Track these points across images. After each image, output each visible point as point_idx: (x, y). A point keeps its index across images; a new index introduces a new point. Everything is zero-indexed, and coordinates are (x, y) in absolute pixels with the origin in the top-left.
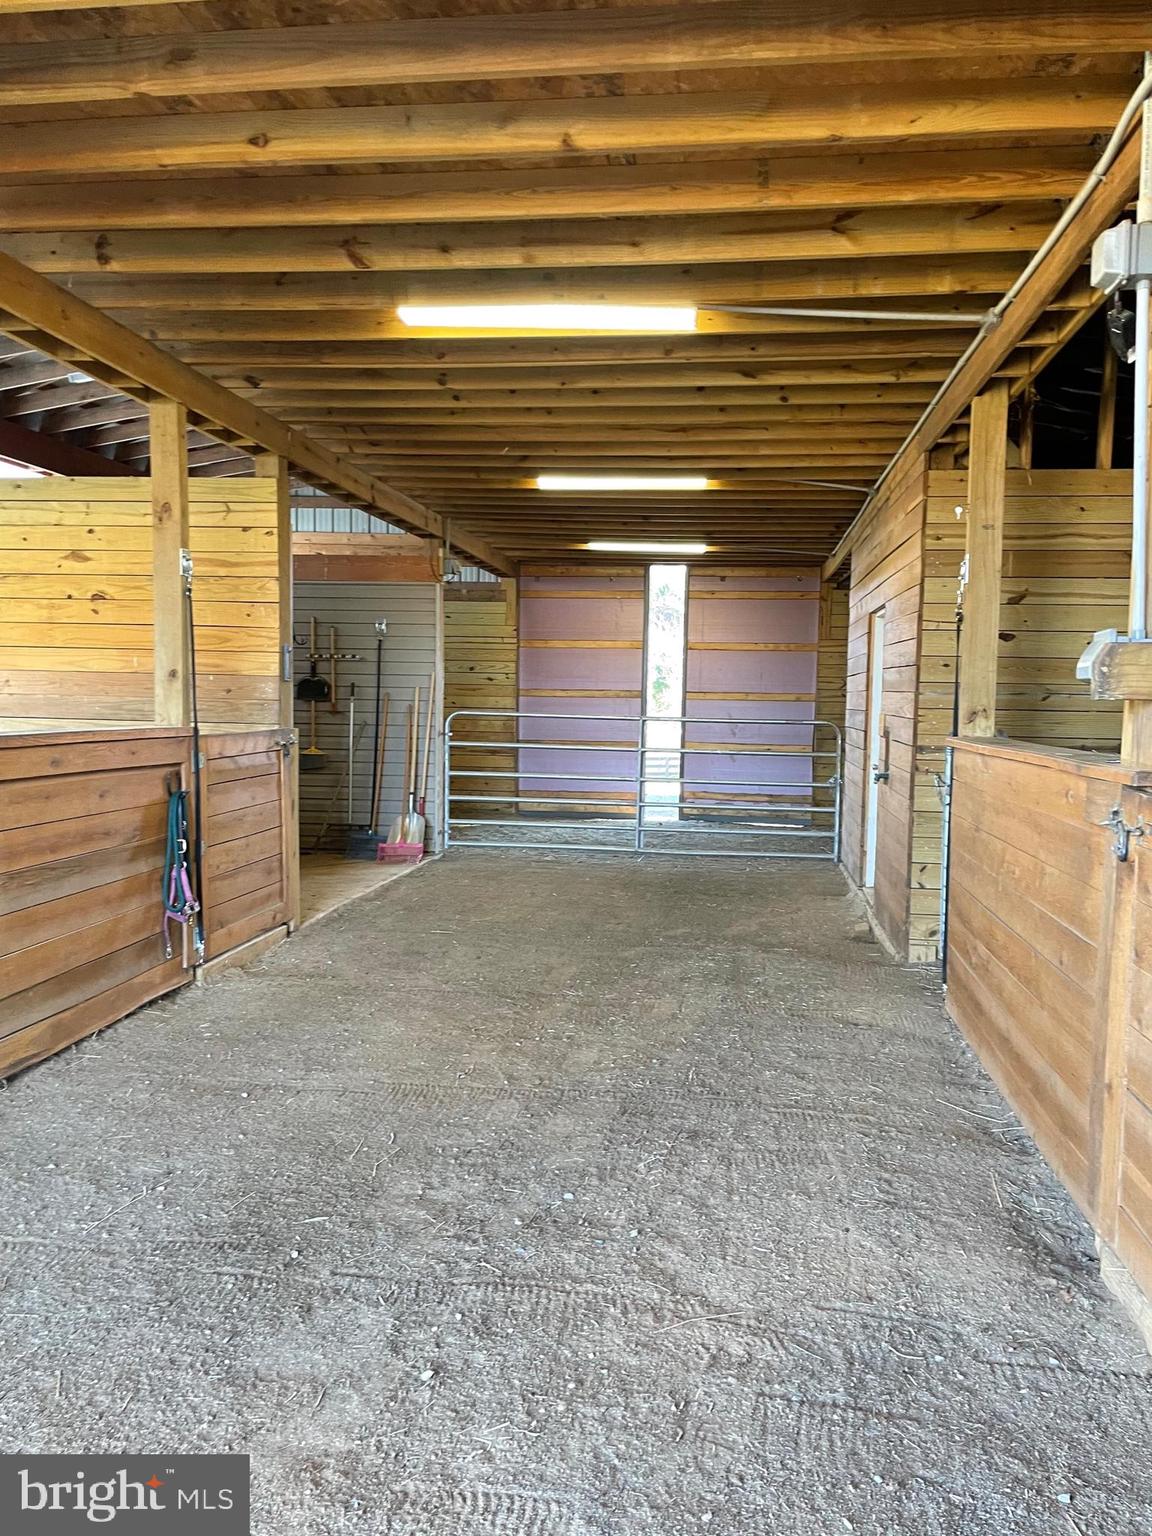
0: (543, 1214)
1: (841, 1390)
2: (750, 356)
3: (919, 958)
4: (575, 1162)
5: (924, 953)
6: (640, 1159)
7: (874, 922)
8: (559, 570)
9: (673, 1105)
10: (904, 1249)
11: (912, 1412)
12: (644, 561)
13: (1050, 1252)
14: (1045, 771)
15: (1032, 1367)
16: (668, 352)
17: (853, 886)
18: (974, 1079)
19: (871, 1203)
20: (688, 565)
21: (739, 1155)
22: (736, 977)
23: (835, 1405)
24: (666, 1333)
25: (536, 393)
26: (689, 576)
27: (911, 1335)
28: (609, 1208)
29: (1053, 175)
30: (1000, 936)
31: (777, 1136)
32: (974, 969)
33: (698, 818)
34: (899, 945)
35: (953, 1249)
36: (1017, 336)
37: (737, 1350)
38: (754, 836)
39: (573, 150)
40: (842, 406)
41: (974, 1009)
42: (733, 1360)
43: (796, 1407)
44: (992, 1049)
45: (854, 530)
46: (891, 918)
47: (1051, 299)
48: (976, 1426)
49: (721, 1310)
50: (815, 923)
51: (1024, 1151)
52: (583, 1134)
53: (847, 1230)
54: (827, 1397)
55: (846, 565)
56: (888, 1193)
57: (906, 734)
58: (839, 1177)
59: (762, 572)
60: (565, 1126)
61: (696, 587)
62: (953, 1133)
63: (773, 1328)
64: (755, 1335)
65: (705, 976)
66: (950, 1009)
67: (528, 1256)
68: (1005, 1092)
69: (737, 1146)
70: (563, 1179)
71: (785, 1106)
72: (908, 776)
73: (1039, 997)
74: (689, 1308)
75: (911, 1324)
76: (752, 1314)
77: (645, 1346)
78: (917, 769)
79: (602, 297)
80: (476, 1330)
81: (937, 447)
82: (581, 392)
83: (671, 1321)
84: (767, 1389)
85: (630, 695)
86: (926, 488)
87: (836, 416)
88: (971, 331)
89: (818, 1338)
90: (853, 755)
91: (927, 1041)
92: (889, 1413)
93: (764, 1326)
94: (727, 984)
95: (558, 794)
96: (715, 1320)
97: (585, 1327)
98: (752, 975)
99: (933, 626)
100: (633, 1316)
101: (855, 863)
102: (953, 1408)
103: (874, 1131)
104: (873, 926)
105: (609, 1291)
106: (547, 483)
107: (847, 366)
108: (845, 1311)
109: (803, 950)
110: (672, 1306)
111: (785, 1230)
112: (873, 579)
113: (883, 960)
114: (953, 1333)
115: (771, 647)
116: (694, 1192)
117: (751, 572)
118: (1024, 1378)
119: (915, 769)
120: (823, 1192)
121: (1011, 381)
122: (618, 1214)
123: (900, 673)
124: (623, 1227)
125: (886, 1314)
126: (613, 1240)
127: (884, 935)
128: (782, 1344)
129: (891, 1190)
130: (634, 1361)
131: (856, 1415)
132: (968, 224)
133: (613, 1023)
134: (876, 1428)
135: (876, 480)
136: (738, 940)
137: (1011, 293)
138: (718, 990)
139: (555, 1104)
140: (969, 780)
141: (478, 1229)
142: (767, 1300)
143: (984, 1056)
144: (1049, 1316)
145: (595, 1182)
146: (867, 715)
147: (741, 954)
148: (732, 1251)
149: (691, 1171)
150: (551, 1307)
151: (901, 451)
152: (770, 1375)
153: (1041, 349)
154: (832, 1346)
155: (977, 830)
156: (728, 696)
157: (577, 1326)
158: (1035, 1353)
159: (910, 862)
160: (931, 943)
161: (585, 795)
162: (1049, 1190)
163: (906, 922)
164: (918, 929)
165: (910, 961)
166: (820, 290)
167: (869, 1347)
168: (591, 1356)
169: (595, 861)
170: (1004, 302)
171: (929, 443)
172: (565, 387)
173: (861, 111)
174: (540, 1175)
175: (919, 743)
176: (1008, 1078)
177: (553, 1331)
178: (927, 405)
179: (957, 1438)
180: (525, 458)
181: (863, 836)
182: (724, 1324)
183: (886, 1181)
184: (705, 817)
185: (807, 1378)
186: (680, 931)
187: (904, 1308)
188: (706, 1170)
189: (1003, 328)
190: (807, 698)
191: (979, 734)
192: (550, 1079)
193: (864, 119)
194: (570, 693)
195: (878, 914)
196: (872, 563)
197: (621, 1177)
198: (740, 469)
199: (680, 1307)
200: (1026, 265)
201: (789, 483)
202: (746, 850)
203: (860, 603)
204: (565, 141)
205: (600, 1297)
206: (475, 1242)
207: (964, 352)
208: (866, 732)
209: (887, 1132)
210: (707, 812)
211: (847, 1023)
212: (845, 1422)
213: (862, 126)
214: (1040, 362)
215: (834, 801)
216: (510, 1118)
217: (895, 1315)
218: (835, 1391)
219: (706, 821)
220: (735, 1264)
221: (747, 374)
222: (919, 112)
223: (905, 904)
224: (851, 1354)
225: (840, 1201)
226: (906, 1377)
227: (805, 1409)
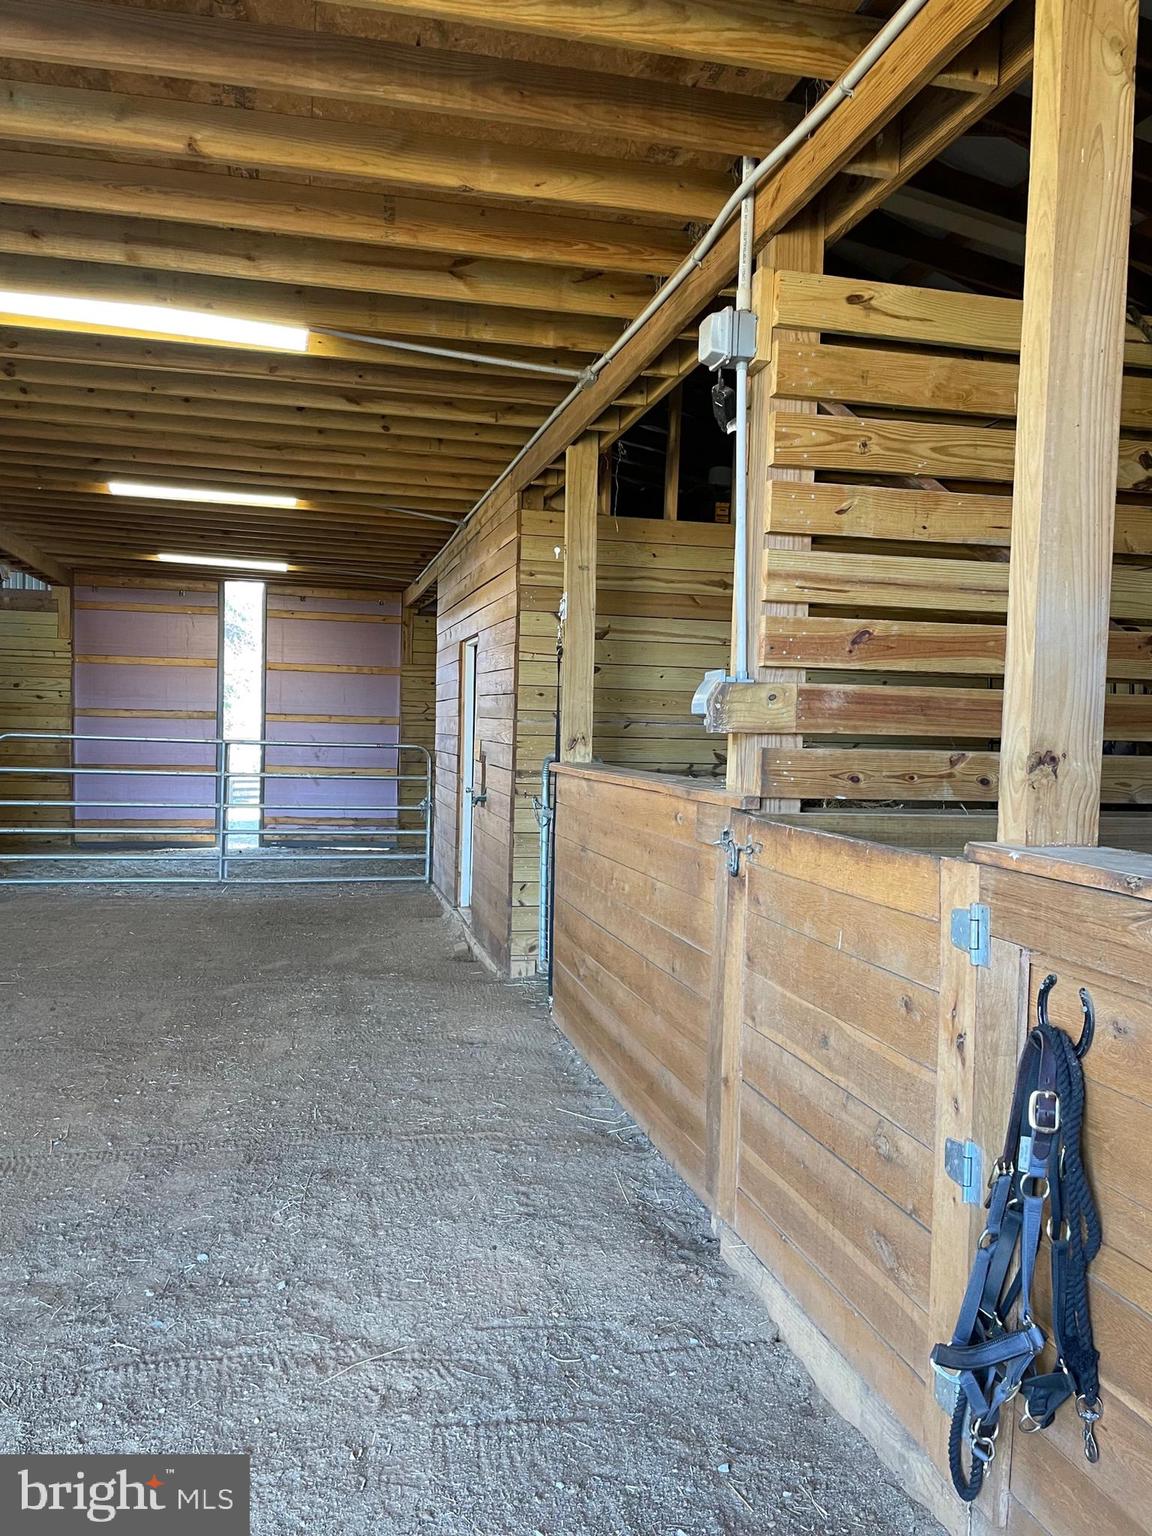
0: (177, 1281)
1: (513, 1405)
2: (356, 383)
3: (520, 974)
4: (203, 1220)
5: (525, 967)
6: (275, 1208)
7: (473, 941)
8: (121, 580)
9: (300, 1146)
10: (549, 1257)
11: (579, 1414)
12: (220, 576)
13: (675, 1240)
14: (655, 795)
15: (675, 1350)
16: (272, 370)
17: (448, 907)
18: (586, 1085)
19: (513, 1218)
20: (266, 583)
21: (377, 1188)
22: (347, 1008)
23: (508, 1422)
24: (331, 1382)
25: (119, 394)
26: (267, 594)
27: (566, 1339)
28: (248, 1263)
29: (653, 254)
30: (610, 949)
31: (413, 1164)
32: (582, 980)
33: (280, 844)
34: (500, 962)
35: (594, 1251)
36: (614, 394)
37: (405, 1386)
38: (342, 860)
39: (199, 156)
40: (440, 441)
41: (582, 1018)
42: (403, 1396)
43: (472, 1431)
44: (602, 1054)
45: (440, 559)
46: (492, 936)
47: (647, 365)
48: (637, 1415)
49: (383, 1348)
50: (415, 946)
51: (639, 1148)
52: (208, 1189)
53: (495, 1248)
54: (500, 1415)
55: (432, 591)
56: (527, 1205)
57: (506, 759)
58: (479, 1197)
59: (344, 594)
60: (185, 1183)
61: (276, 605)
62: (577, 1140)
63: (437, 1357)
64: (422, 1367)
65: (314, 1009)
66: (557, 1019)
67: (167, 1328)
68: (618, 1095)
69: (374, 1179)
70: (193, 1239)
71: (416, 1133)
72: (509, 799)
73: (652, 1003)
74: (351, 1353)
75: (565, 1329)
76: (415, 1347)
77: (311, 1400)
78: (516, 792)
79: (209, 306)
80: (122, 1416)
81: (529, 488)
82: (172, 399)
83: (335, 1369)
84: (441, 1420)
85: (203, 716)
86: (520, 526)
87: (434, 449)
88: (568, 385)
89: (482, 1359)
90: (444, 780)
91: (539, 1053)
92: (559, 1419)
93: (430, 1356)
94: (337, 1014)
95: (121, 824)
96: (380, 1359)
97: (245, 1393)
98: (362, 1003)
99: (528, 657)
100: (294, 1371)
101: (448, 883)
102: (614, 1403)
103: (505, 1147)
104: (472, 944)
105: (265, 1350)
106: (117, 488)
107: (449, 403)
108: (503, 1328)
109: (408, 974)
110: (333, 1353)
111: (435, 1257)
112: (463, 608)
113: (485, 978)
114: (603, 1330)
115: (355, 669)
116: (338, 1234)
117: (332, 593)
118: (671, 1361)
119: (515, 792)
120: (465, 1214)
121: (601, 435)
122: (260, 1268)
123: (497, 701)
124: (268, 1281)
125: (541, 1323)
126: (259, 1296)
127: (484, 954)
128: (449, 1372)
129: (529, 1202)
130: (303, 1418)
131: (530, 1428)
132: (573, 285)
133: (222, 1067)
134: (550, 1435)
135: (467, 514)
136: (340, 968)
137: (608, 355)
138: (330, 1022)
139: (170, 1161)
140: (574, 803)
141: (104, 1308)
142: (427, 1330)
143: (595, 1063)
144: (684, 1300)
145: (230, 1238)
146: (459, 740)
147: (347, 982)
148: (385, 1287)
149: (331, 1212)
150: (204, 1379)
151: (492, 488)
152: (443, 1403)
153: (631, 408)
154: (496, 1365)
155: (584, 849)
156: (312, 719)
157: (235, 1392)
158: (677, 1336)
159: (511, 882)
160: (531, 958)
161: (154, 823)
162: (667, 1183)
163: (508, 940)
164: (518, 947)
165: (512, 977)
166: (433, 329)
167: (531, 1359)
168: (256, 1421)
169: (173, 894)
170: (601, 362)
171: (522, 484)
172: (156, 392)
173: (492, 167)
174: (166, 1240)
175: (518, 768)
176: (621, 1082)
177: (210, 1402)
178: (522, 447)
179: (623, 1430)
180: (97, 461)
181: (457, 857)
182: (389, 1363)
183: (523, 1194)
184: (287, 843)
185: (478, 1400)
186: (278, 964)
187: (556, 1315)
188: (346, 1209)
189: (600, 386)
190: (391, 721)
191: (579, 760)
192: (160, 1134)
193: (493, 175)
194: (135, 714)
195: (476, 934)
196: (461, 593)
197: (257, 1229)
198: (331, 492)
199: (342, 1353)
200: (622, 332)
201: (381, 510)
202: (335, 875)
203: (449, 630)
204: (190, 145)
205: (256, 1358)
206: (103, 1322)
207: (560, 402)
208: (459, 756)
209: (516, 1146)
210: (289, 838)
211: (462, 1043)
212: (520, 1436)
213: (491, 182)
214: (629, 420)
215: (425, 823)
216: (120, 1183)
217: (549, 1323)
218: (507, 1408)
219: (289, 847)
220: (391, 1299)
221: (351, 400)
222: (544, 177)
223: (507, 922)
224: (515, 1368)
225: (485, 1220)
226: (568, 1381)
227: (482, 1430)
